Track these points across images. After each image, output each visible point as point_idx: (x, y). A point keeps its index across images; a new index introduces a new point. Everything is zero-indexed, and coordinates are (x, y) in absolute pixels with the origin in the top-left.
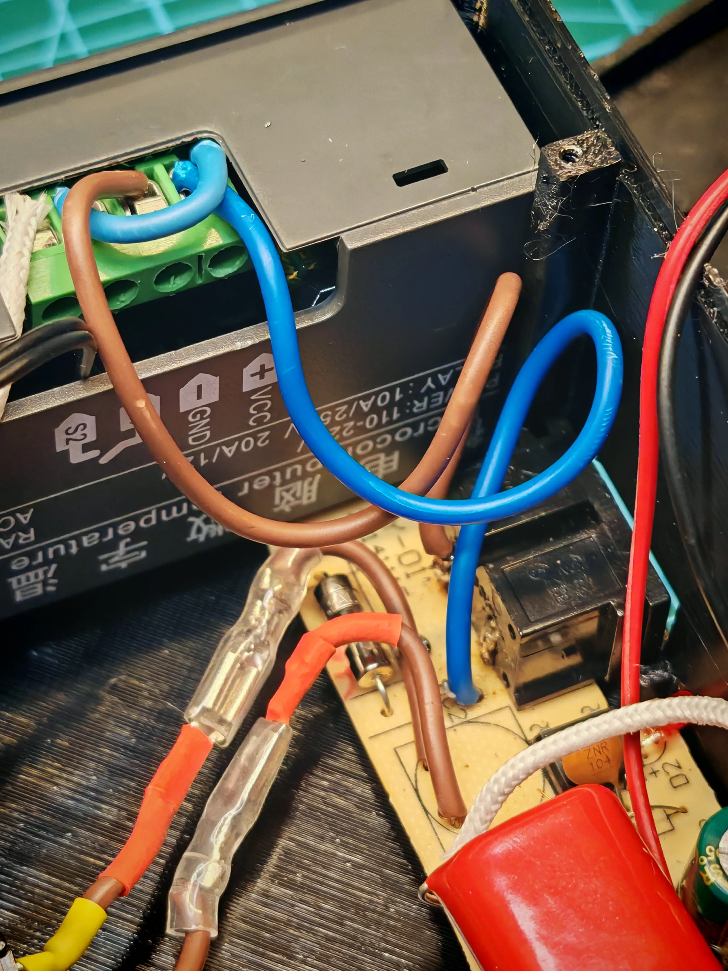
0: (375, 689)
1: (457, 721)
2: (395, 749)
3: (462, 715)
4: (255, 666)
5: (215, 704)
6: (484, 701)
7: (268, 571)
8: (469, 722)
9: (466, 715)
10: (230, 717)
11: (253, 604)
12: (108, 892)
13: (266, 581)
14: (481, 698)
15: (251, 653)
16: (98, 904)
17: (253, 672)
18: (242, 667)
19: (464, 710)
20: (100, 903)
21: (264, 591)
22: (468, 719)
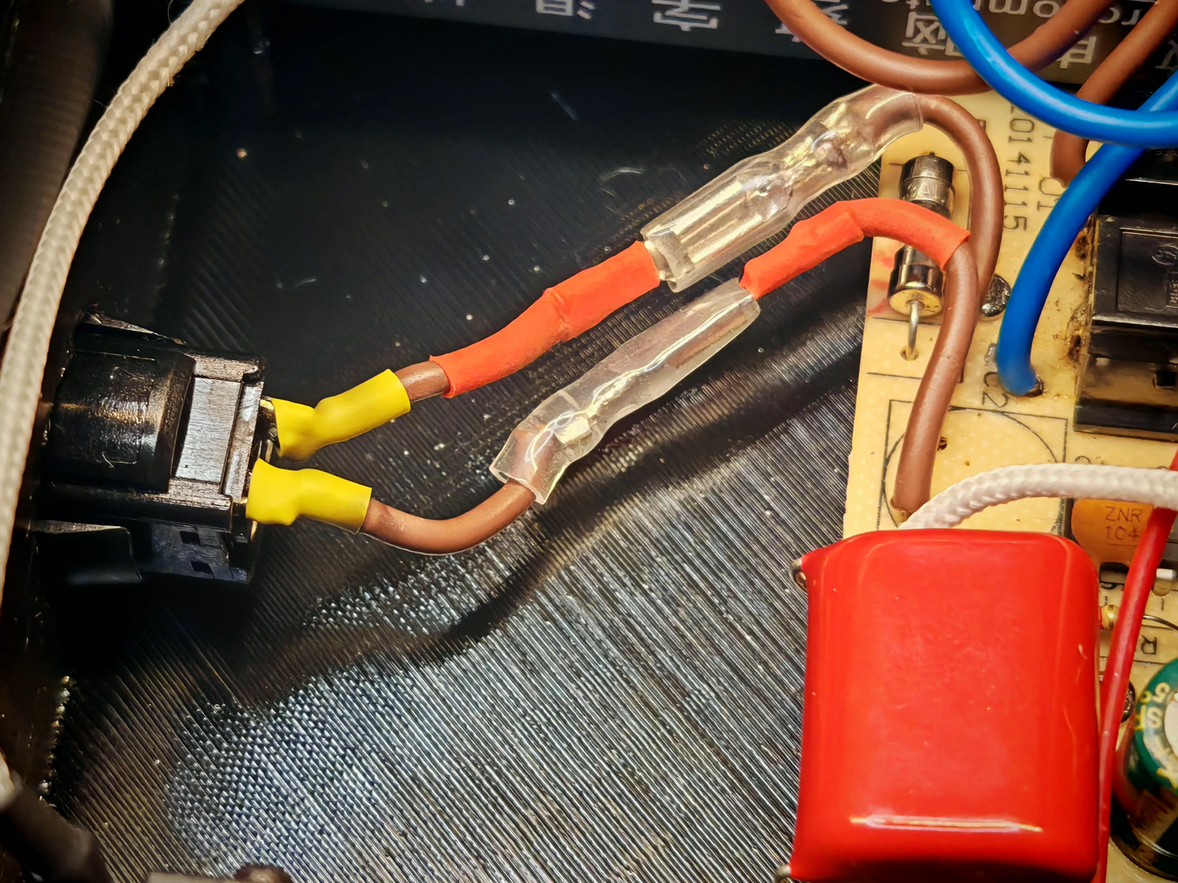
0: (907, 318)
1: (989, 405)
2: (891, 401)
3: (1001, 401)
4: (764, 214)
5: (685, 232)
6: (1039, 399)
7: (842, 108)
8: (1003, 413)
9: (1006, 404)
10: (696, 258)
11: (802, 138)
12: (425, 381)
13: (832, 119)
14: (1039, 393)
15: (764, 194)
16: (407, 390)
17: (756, 219)
18: (745, 206)
19: (1007, 398)
20: (408, 389)
21: (825, 129)
22: (1007, 409)
